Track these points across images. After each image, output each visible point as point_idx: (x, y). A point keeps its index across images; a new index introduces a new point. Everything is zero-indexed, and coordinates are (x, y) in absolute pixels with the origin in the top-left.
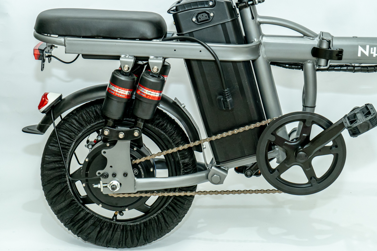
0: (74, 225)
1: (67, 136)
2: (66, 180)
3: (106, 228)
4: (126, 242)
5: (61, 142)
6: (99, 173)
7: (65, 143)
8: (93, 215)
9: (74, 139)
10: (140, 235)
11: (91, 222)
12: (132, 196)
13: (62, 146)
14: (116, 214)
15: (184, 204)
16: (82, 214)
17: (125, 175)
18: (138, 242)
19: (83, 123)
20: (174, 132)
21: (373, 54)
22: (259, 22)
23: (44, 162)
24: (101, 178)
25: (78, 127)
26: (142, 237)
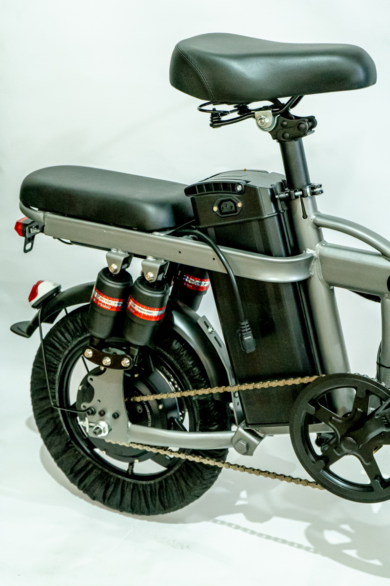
6: (84, 406)
17: (116, 416)
22: (314, 224)
24: (87, 413)
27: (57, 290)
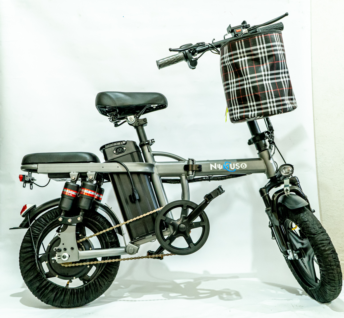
0: (38, 292)
1: (37, 229)
2: (35, 259)
3: (60, 293)
4: (73, 301)
5: (33, 233)
6: (55, 249)
7: (35, 234)
8: (52, 283)
9: (42, 231)
10: (83, 296)
11: (50, 288)
12: (77, 264)
13: (34, 236)
14: (68, 283)
15: (111, 271)
16: (45, 283)
17: (72, 249)
18: (81, 301)
19: (48, 220)
20: (104, 222)
21: (219, 168)
22: (153, 154)
23: (22, 248)
24: (57, 252)
25: (44, 223)
26: (84, 297)
27: (35, 206)
